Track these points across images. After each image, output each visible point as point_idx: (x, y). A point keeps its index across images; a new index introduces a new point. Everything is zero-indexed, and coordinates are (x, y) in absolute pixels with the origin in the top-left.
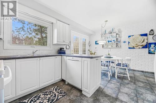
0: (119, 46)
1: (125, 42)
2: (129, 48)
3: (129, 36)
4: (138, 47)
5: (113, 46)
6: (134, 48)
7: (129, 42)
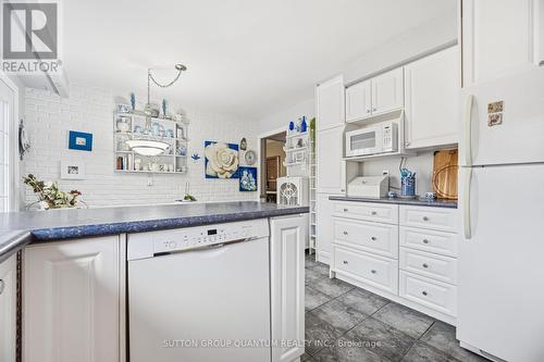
0: (184, 170)
1: (196, 158)
2: (207, 176)
3: (207, 143)
4: (224, 176)
5: (165, 167)
6: (217, 177)
7: (207, 161)
